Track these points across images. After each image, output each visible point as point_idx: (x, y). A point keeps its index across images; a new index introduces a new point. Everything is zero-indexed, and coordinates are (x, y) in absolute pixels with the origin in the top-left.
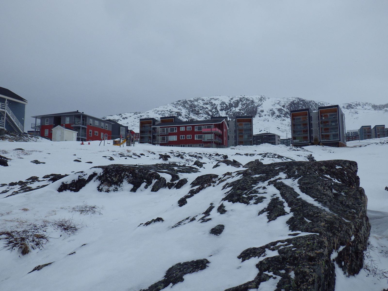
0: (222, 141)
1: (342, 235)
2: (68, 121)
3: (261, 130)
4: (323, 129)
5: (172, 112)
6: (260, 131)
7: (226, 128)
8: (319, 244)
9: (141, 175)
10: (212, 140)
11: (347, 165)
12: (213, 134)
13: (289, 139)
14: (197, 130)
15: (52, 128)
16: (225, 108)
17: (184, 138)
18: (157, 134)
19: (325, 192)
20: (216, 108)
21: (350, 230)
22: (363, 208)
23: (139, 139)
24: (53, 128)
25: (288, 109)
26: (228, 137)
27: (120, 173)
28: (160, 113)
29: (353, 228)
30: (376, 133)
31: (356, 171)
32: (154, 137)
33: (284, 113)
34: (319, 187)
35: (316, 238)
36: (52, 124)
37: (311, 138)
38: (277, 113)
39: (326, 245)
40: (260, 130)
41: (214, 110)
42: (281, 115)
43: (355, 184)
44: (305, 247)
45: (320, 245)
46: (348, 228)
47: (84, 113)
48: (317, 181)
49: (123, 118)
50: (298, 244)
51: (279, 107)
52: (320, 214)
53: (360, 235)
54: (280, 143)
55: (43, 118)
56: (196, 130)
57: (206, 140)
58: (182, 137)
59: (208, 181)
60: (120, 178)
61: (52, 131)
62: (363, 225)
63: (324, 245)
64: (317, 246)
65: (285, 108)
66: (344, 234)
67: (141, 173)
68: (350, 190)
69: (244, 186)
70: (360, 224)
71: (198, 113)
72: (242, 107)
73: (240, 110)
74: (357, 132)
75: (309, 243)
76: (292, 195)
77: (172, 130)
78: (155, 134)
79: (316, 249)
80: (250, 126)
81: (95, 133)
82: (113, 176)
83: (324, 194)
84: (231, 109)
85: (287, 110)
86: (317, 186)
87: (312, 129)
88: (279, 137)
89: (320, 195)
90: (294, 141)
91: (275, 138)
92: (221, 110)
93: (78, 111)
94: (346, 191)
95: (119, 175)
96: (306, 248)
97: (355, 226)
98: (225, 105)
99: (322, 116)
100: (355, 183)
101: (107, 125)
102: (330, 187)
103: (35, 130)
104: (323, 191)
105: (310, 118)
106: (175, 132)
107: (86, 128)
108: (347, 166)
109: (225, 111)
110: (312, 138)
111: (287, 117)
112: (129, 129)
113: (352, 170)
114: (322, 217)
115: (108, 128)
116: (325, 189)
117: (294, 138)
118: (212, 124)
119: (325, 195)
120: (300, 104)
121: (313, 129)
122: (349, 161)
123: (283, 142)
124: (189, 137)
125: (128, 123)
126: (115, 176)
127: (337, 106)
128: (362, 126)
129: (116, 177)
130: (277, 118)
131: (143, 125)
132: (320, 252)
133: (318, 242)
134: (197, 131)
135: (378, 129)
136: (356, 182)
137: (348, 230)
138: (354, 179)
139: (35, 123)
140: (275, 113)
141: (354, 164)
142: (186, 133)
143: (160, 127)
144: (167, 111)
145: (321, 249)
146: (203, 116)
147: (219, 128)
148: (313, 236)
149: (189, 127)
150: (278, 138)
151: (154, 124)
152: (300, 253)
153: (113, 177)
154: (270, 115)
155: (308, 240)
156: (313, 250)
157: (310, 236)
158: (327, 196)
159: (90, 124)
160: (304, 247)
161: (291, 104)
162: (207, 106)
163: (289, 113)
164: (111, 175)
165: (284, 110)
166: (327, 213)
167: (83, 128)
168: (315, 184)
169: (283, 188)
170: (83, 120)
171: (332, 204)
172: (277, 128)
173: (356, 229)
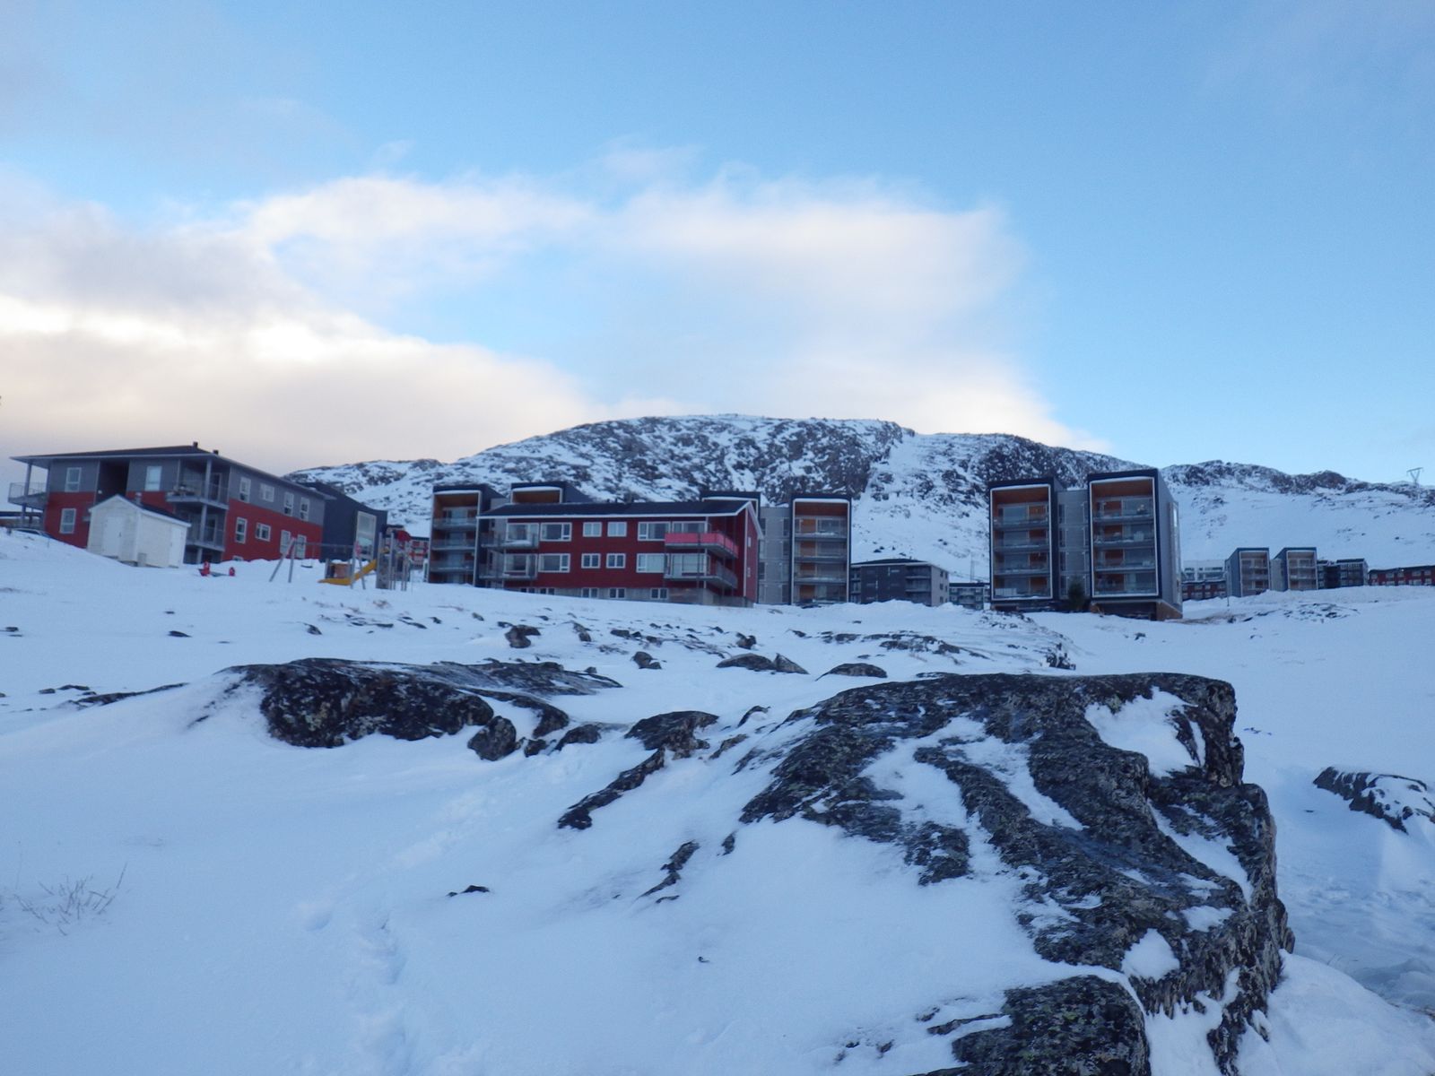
0: (736, 580)
1: (1193, 979)
2: (154, 479)
3: (882, 548)
4: (1102, 554)
5: (558, 464)
6: (877, 551)
7: (754, 534)
8: (1113, 1022)
9: (419, 707)
10: (702, 577)
11: (1200, 694)
12: (704, 558)
13: (981, 584)
14: (647, 536)
15: (92, 506)
16: (751, 459)
17: (595, 563)
18: (495, 545)
19: (1124, 801)
20: (720, 460)
21: (1223, 958)
22: (1267, 866)
23: (426, 561)
24: (97, 504)
25: (980, 475)
26: (761, 567)
27: (334, 697)
28: (511, 465)
29: (1231, 949)
30: (1284, 573)
31: (1232, 718)
32: (484, 557)
33: (964, 488)
34: (1102, 779)
35: (1097, 993)
36: (94, 487)
37: (1058, 582)
38: (941, 488)
39: (1136, 1027)
40: (878, 547)
41: (712, 467)
42: (954, 495)
43: (1228, 767)
44: (1058, 1033)
45: (1115, 1025)
46: (1215, 951)
47: (222, 454)
48: (1093, 757)
49: (372, 481)
50: (1028, 1022)
51: (947, 466)
52: (1110, 889)
53: (1260, 978)
54: (946, 595)
55: (56, 463)
56: (641, 538)
57: (677, 574)
58: (590, 561)
59: (677, 741)
60: (335, 715)
61: (89, 515)
62: (1270, 939)
63: (1128, 1025)
64: (1101, 1032)
65: (969, 469)
66: (1199, 976)
67: (420, 699)
68: (1214, 794)
69: (818, 768)
70: (1258, 933)
71: (651, 475)
72: (816, 460)
73: (808, 470)
74: (1221, 568)
75: (1071, 1015)
76: (1000, 811)
77: (554, 532)
78: (489, 545)
79: (1098, 1046)
80: (840, 529)
81: (258, 531)
82: (307, 706)
83: (1120, 809)
84: (774, 465)
85: (978, 478)
86: (1094, 777)
87: (1061, 550)
88: (944, 574)
89: (1108, 812)
90: (999, 591)
91: (930, 580)
92: (739, 466)
93: (196, 444)
94: (1200, 796)
95: (328, 705)
96: (1062, 1039)
97: (1239, 943)
98: (752, 451)
99: (1097, 506)
100: (1227, 763)
101: (306, 501)
102: (1141, 778)
103: (24, 509)
104: (1114, 798)
105: (1057, 511)
106: (561, 540)
107: (224, 510)
108: (1200, 700)
109: (753, 470)
110: (1063, 586)
111: (976, 505)
112: (390, 521)
113: (1217, 715)
114: (1114, 905)
115: (312, 512)
116: (1123, 789)
117: (999, 581)
118: (703, 519)
119: (1123, 810)
120: (1024, 458)
121: (1066, 550)
122: (1207, 681)
123: (957, 593)
124: (615, 561)
125: (387, 498)
126: (312, 707)
127: (1153, 472)
128: (1239, 550)
129: (316, 711)
130: (941, 504)
131: (445, 509)
132: (1116, 1058)
133: (1103, 1011)
134: (647, 540)
135: (1290, 562)
136: (1230, 760)
137: (1214, 958)
138: (1223, 749)
139: (24, 480)
140: (933, 487)
141: (1222, 692)
142: (604, 545)
143: (510, 521)
144: (540, 459)
145: (1120, 1044)
146: (669, 487)
147: (729, 535)
148: (1086, 984)
149: (617, 524)
150: (942, 580)
151: (486, 508)
152: (1037, 1061)
153: (304, 713)
154: (916, 494)
155: (1068, 1001)
156: (1085, 1047)
157: (1074, 985)
158: (1131, 817)
159: (243, 497)
160: (1053, 1035)
161: (990, 460)
162: (689, 450)
163: (984, 488)
164: (297, 702)
165: (964, 479)
166: (1133, 888)
167: (211, 510)
168: (1084, 765)
169: (967, 778)
170: (215, 480)
171: (1151, 847)
172: (941, 540)
173: (1244, 953)
